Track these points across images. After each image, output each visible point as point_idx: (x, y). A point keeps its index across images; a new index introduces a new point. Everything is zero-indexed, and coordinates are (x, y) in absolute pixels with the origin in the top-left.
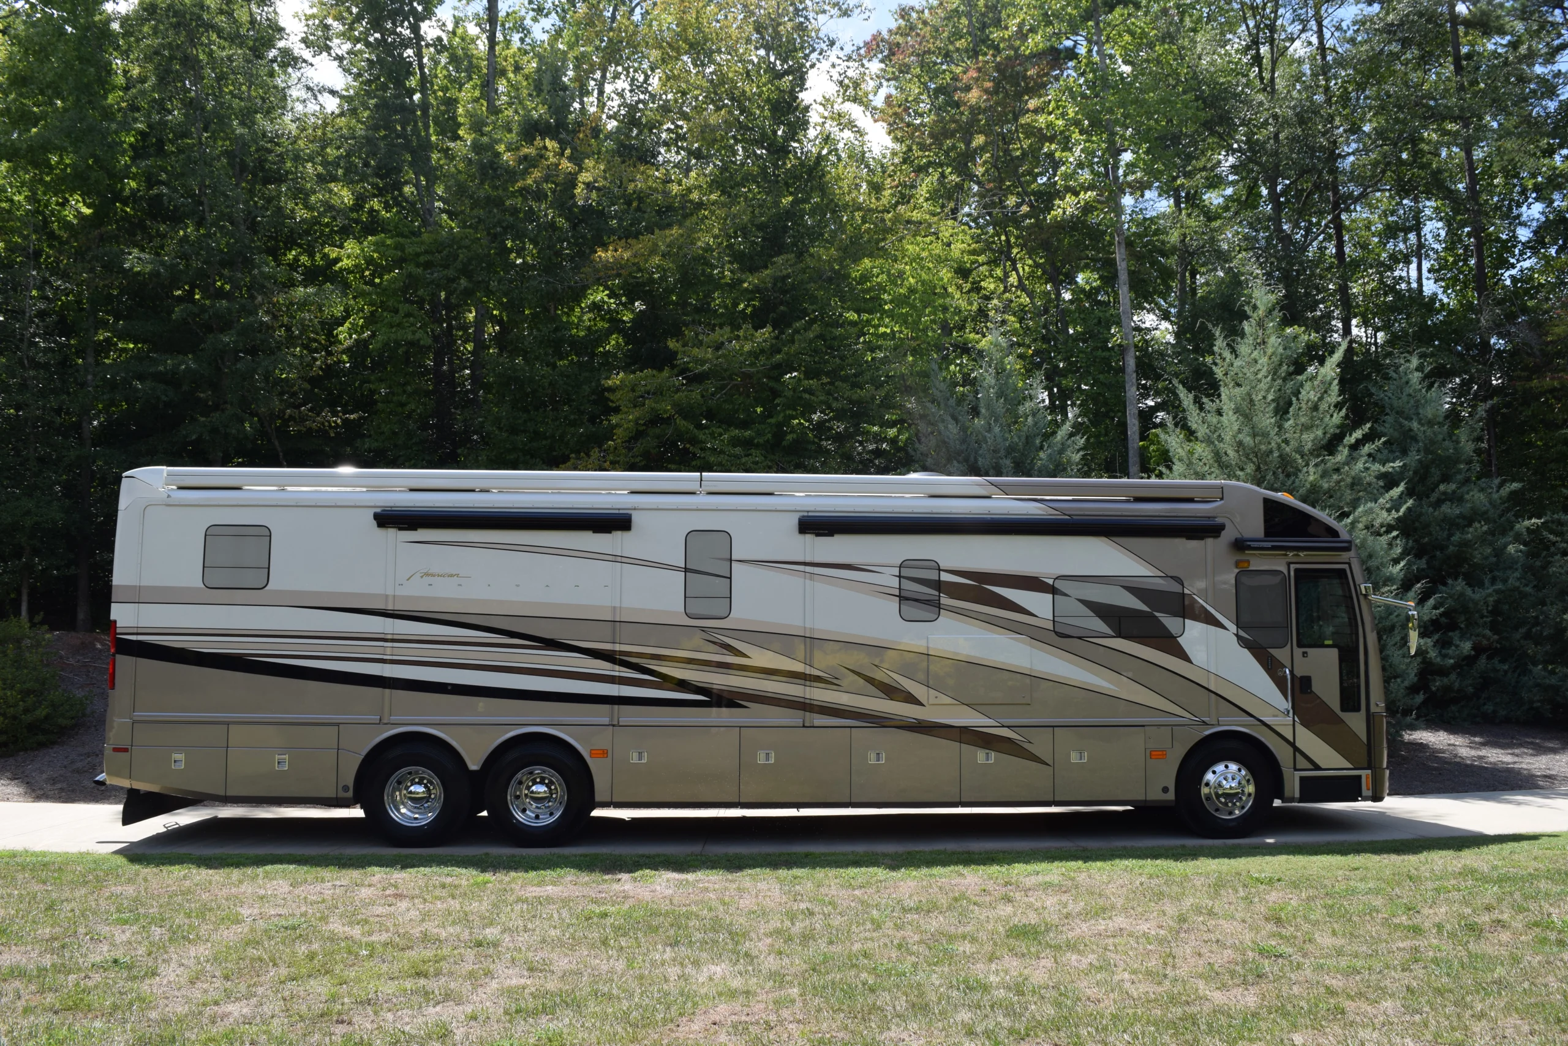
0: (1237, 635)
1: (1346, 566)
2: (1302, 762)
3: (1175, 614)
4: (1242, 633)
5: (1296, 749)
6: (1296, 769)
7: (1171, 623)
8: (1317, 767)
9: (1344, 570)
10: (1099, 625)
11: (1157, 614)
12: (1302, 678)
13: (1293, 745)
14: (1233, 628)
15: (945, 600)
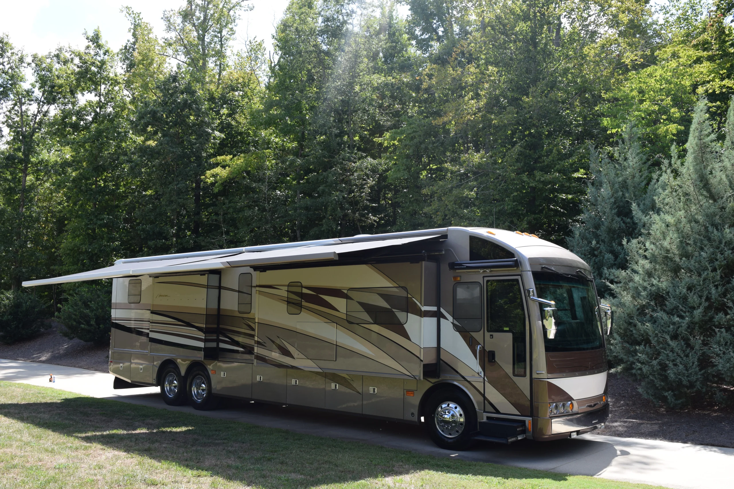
0: (453, 323)
1: (519, 278)
2: (489, 408)
3: (403, 310)
4: (456, 322)
5: (485, 398)
6: (485, 412)
7: (401, 315)
8: (498, 412)
9: (517, 280)
10: (366, 317)
11: (394, 310)
12: (489, 351)
13: (483, 395)
14: (450, 318)
15: (304, 303)
